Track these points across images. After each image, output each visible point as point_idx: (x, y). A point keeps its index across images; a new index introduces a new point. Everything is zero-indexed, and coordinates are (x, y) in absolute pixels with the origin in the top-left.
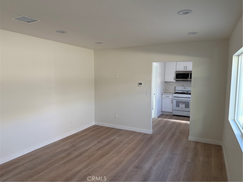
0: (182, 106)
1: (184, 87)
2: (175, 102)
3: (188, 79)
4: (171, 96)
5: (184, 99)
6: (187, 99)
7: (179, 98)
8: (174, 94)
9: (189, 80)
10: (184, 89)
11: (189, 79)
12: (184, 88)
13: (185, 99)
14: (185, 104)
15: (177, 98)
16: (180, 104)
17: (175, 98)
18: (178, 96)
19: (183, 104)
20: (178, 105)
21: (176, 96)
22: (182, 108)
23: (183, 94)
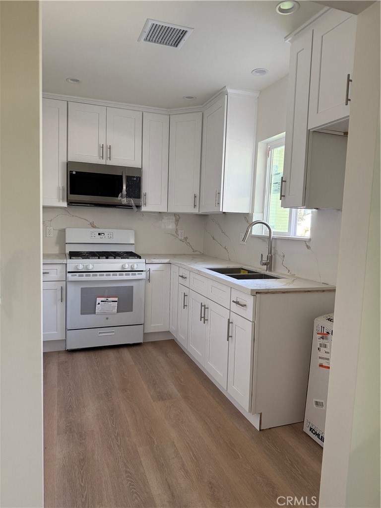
0: (106, 307)
1: (101, 231)
2: (75, 294)
3: (119, 198)
4: (56, 272)
5: (112, 277)
6: (124, 277)
7: (91, 278)
8: (69, 261)
9: (124, 201)
10: (98, 239)
11: (122, 196)
12: (99, 234)
13: (118, 277)
14: (116, 299)
15: (84, 278)
16: (99, 300)
17: (77, 277)
18: (91, 268)
19: (110, 299)
20: (88, 307)
21: (81, 268)
22: (105, 313)
23: (107, 258)
